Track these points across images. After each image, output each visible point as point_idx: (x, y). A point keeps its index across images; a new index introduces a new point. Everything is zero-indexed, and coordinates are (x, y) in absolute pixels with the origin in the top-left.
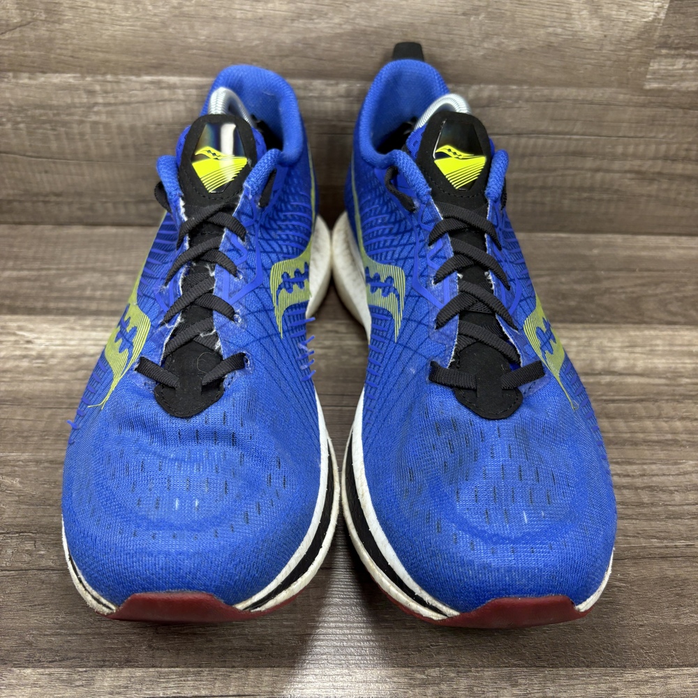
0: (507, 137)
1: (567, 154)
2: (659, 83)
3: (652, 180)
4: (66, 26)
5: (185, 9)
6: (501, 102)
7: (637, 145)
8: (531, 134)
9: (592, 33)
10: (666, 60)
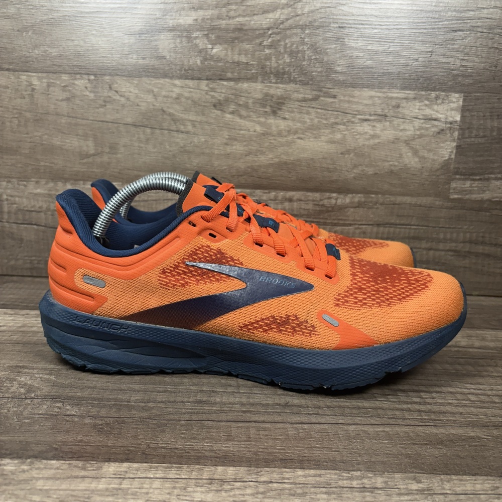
0: (371, 226)
1: (409, 238)
2: (458, 195)
3: (465, 257)
4: (119, 156)
5: (187, 148)
6: (366, 205)
7: (452, 233)
8: (385, 225)
9: (415, 165)
10: (459, 182)
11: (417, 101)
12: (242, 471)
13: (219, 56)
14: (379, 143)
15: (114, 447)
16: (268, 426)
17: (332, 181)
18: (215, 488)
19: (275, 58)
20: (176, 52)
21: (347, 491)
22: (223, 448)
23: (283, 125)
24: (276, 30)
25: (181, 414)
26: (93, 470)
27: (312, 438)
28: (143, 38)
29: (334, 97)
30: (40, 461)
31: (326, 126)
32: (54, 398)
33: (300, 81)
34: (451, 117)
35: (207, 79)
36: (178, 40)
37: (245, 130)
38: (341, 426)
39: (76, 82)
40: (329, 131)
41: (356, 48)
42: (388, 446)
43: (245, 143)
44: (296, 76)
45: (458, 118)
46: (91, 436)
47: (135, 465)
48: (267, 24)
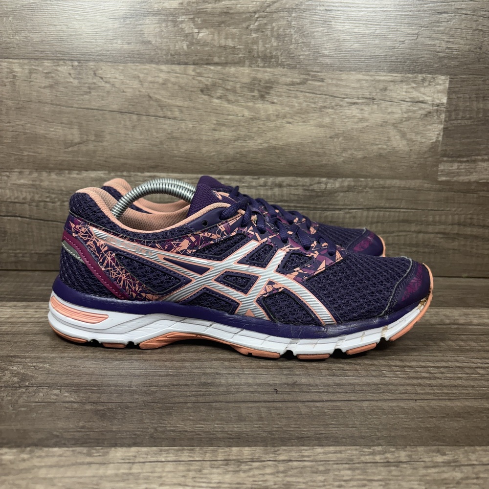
0: (361, 210)
1: (399, 221)
2: (446, 177)
3: (454, 239)
4: (105, 144)
5: (174, 134)
6: (355, 189)
7: (440, 215)
8: (377, 208)
9: (403, 148)
10: (447, 164)
11: (404, 84)
12: (258, 451)
13: (206, 40)
14: (367, 126)
15: (120, 431)
16: (279, 405)
17: (322, 166)
18: (232, 469)
19: (262, 41)
20: (161, 37)
21: (371, 466)
22: (235, 429)
23: (271, 109)
24: (262, 14)
25: (187, 397)
26: (100, 456)
27: (326, 415)
28: (128, 22)
29: (322, 80)
30: (41, 449)
31: (315, 110)
32: (50, 386)
33: (287, 65)
34: (438, 99)
35: (194, 64)
36: (164, 25)
37: (233, 115)
38: (354, 403)
39: (59, 69)
40: (318, 114)
41: (343, 31)
42: (405, 420)
43: (233, 129)
44: (283, 60)
45: (445, 100)
46: (94, 421)
47: (144, 449)
48: (253, 7)
